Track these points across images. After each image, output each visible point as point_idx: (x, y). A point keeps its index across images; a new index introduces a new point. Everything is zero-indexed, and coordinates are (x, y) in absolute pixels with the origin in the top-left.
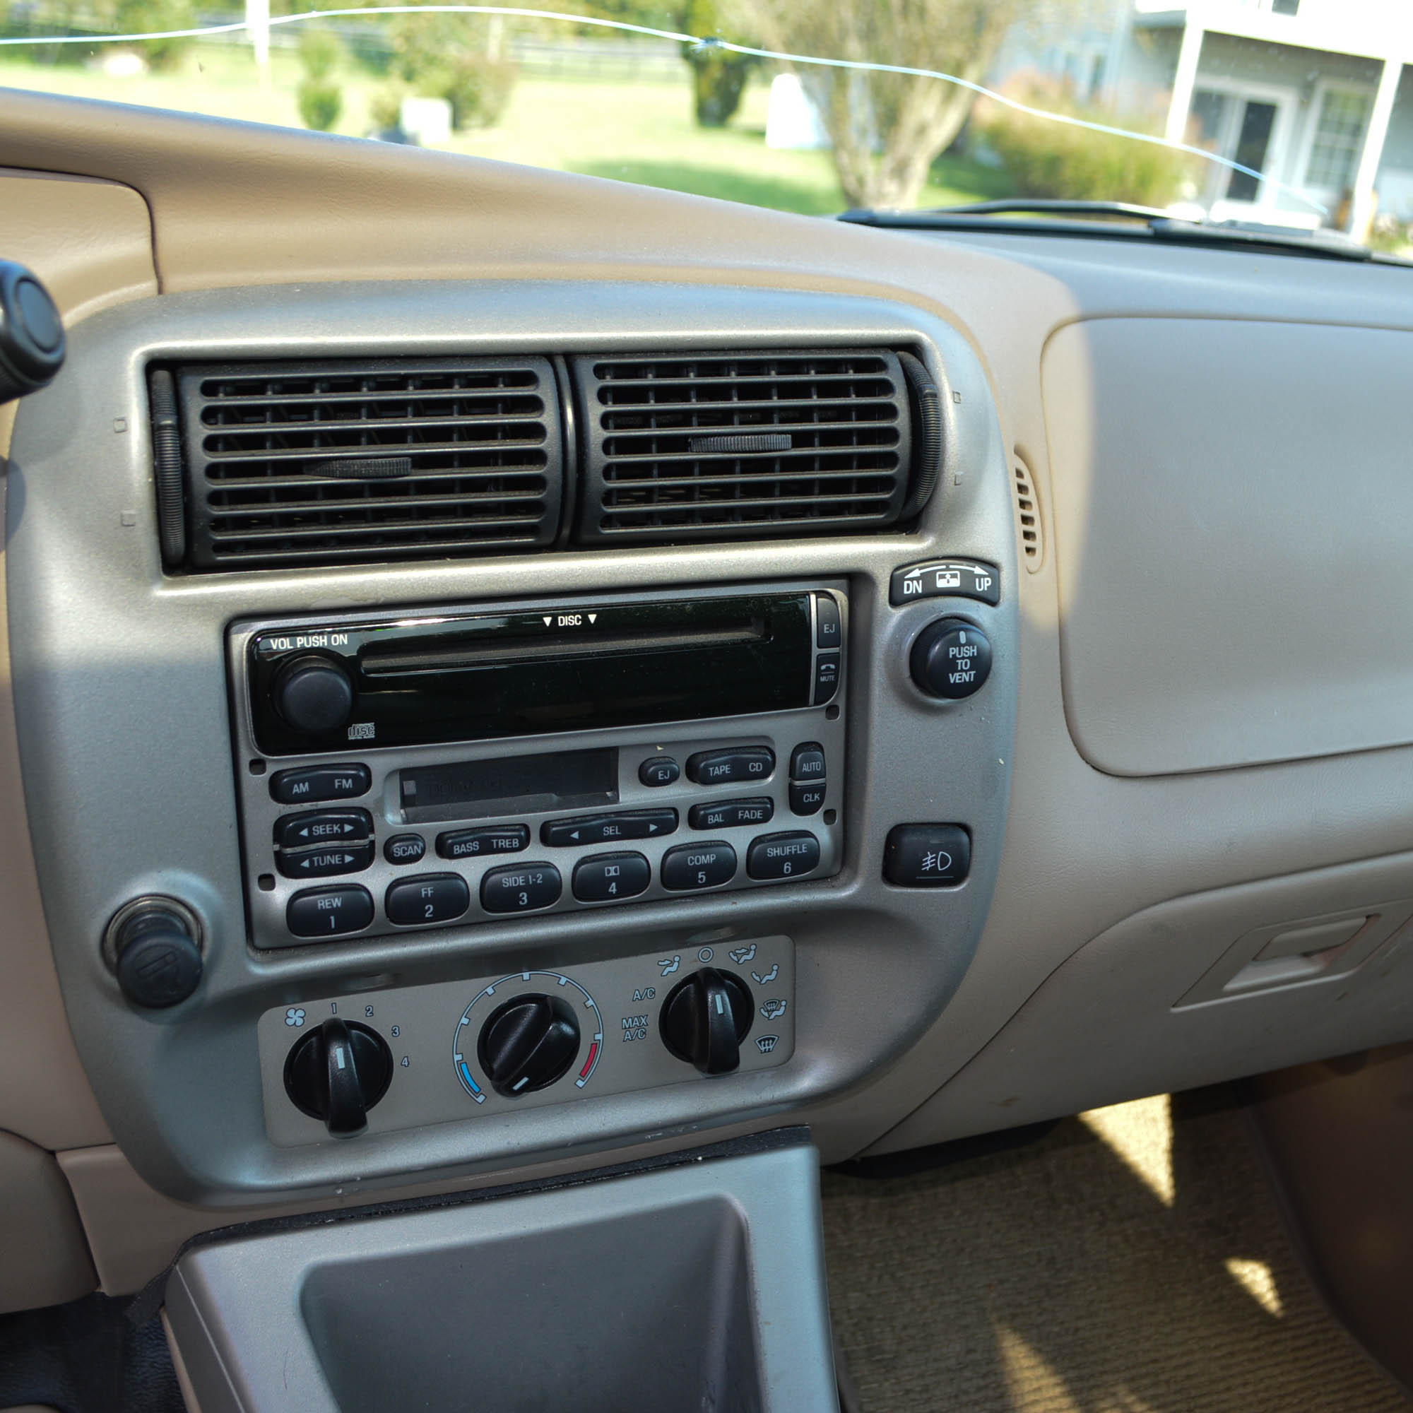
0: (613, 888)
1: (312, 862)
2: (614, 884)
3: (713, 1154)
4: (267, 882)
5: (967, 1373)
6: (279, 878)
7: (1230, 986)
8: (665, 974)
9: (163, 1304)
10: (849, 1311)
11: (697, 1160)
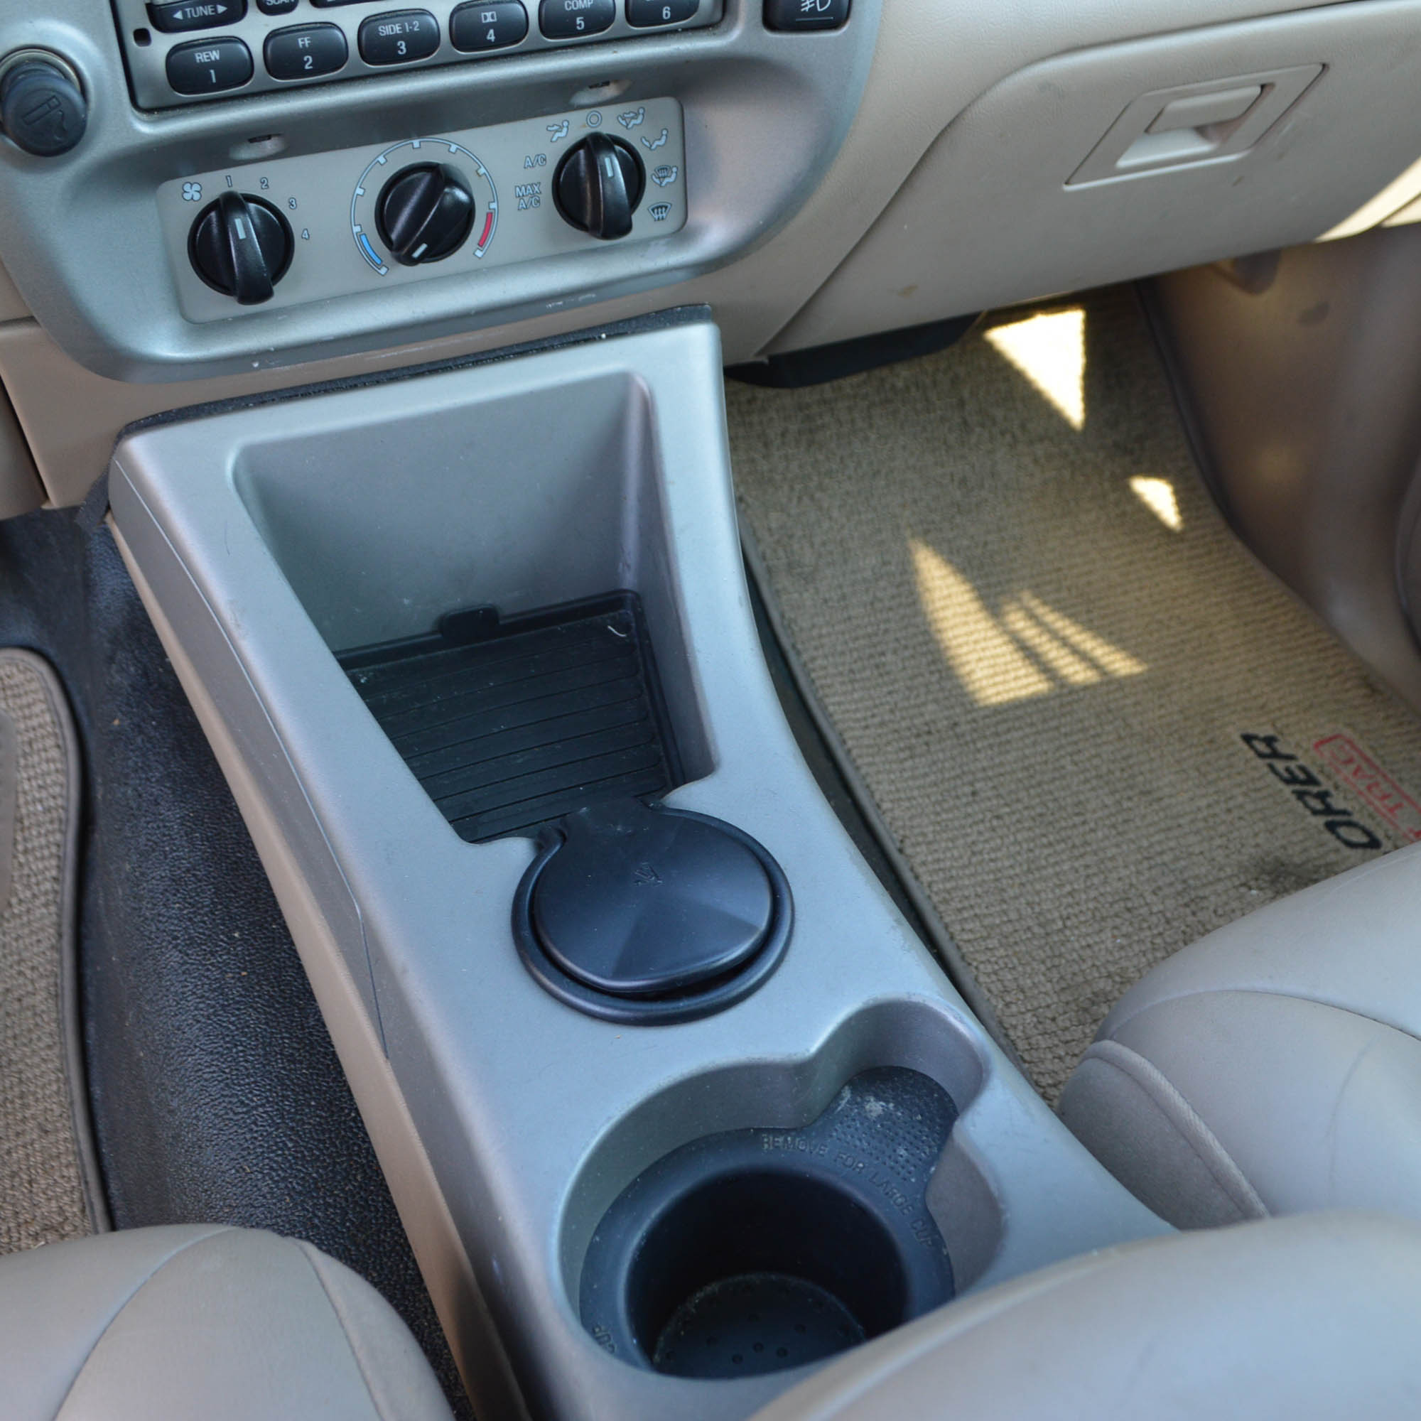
0: (491, 36)
1: (184, 14)
2: (492, 32)
3: (616, 331)
4: (142, 36)
5: (882, 584)
6: (154, 33)
7: (1123, 163)
8: (554, 139)
9: (108, 508)
10: (770, 529)
11: (600, 338)
